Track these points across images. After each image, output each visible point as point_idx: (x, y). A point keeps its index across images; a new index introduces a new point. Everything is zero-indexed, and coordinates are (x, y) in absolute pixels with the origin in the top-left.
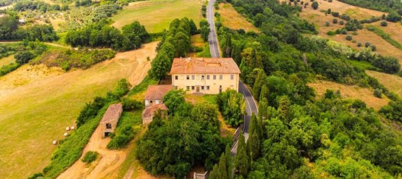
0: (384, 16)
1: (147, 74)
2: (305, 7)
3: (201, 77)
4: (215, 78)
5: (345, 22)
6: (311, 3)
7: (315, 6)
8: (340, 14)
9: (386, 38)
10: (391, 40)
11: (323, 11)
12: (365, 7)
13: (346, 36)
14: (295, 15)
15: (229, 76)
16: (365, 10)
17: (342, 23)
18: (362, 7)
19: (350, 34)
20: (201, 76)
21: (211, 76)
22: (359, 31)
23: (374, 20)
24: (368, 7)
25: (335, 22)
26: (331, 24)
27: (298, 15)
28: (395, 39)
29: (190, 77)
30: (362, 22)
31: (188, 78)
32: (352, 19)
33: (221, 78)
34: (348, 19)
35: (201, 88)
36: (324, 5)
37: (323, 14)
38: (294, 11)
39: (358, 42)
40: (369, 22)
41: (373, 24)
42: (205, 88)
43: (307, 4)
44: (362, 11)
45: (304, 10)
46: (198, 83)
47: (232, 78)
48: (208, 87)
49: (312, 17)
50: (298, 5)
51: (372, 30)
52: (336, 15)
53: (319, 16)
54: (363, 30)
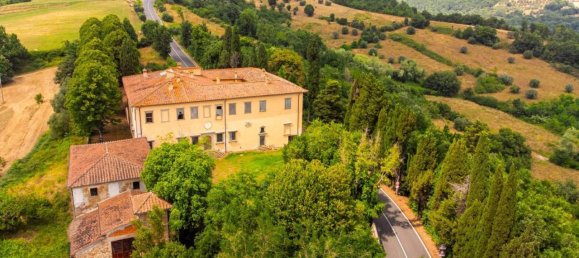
0: (406, 21)
1: (47, 129)
2: (295, 14)
3: (214, 110)
4: (248, 108)
5: (360, 32)
6: (302, 8)
7: (310, 12)
8: (349, 20)
9: (421, 49)
10: (428, 51)
11: (322, 18)
12: (377, 11)
13: (368, 50)
14: (284, 25)
15: (281, 101)
16: (378, 15)
17: (355, 34)
18: (373, 11)
19: (371, 46)
20: (213, 106)
21: (240, 106)
22: (382, 43)
23: (397, 27)
24: (379, 10)
25: (345, 32)
26: (341, 35)
27: (289, 25)
28: (433, 49)
29: (187, 113)
30: (383, 30)
31: (181, 117)
32: (367, 26)
33: (263, 108)
34: (361, 26)
35: (215, 138)
36: (322, 10)
37: (324, 22)
38: (281, 19)
39: (388, 57)
40: (390, 30)
41: (397, 32)
42: (226, 139)
43: (296, 9)
44: (375, 16)
45: (294, 18)
46: (208, 126)
47: (288, 106)
48: (233, 135)
49: (310, 27)
50: (283, 11)
51: (399, 40)
52: (343, 22)
53: (319, 25)
54: (387, 41)
